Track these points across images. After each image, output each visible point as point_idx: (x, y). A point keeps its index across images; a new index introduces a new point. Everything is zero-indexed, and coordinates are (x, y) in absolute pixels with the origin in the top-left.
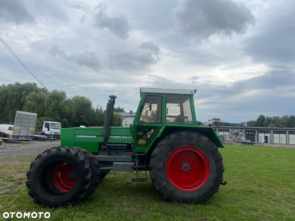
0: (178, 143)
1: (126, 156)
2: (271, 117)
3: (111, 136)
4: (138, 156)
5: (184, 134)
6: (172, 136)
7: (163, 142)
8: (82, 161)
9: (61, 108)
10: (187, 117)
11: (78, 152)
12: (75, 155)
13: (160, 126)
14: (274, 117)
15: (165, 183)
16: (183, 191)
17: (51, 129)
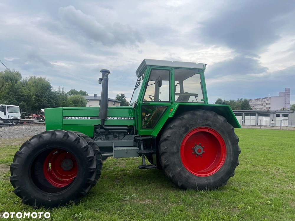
0: (194, 123)
1: (127, 140)
2: (228, 101)
3: (108, 117)
4: (143, 140)
5: (199, 113)
6: (186, 116)
7: (176, 123)
8: (84, 148)
9: (17, 90)
10: (197, 94)
11: (78, 136)
12: (76, 140)
13: (168, 105)
14: (231, 101)
15: (179, 169)
16: (199, 177)
17: (8, 114)
